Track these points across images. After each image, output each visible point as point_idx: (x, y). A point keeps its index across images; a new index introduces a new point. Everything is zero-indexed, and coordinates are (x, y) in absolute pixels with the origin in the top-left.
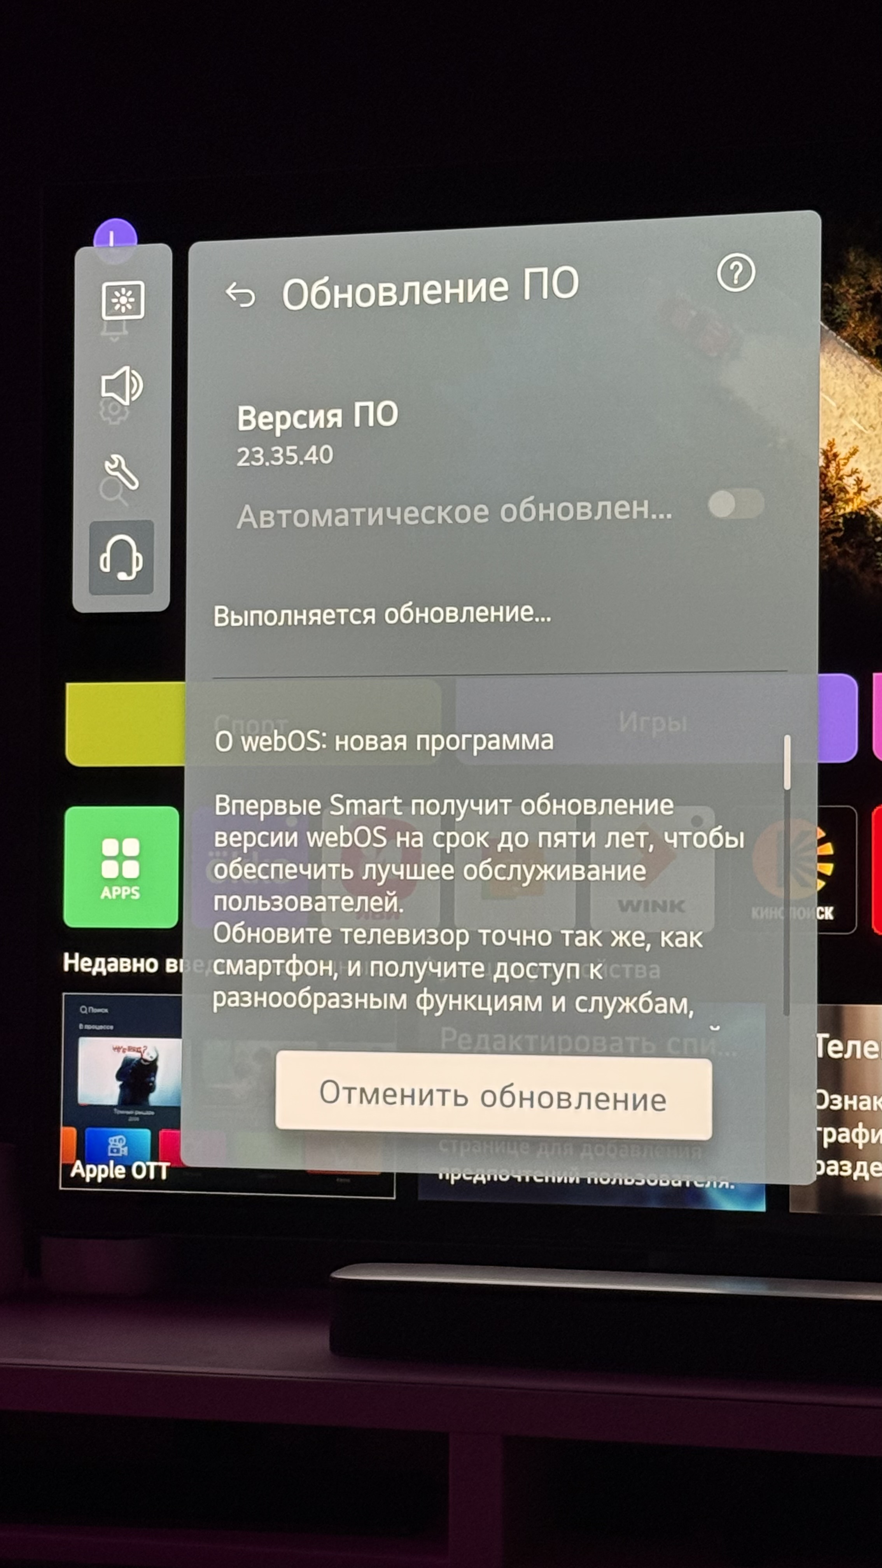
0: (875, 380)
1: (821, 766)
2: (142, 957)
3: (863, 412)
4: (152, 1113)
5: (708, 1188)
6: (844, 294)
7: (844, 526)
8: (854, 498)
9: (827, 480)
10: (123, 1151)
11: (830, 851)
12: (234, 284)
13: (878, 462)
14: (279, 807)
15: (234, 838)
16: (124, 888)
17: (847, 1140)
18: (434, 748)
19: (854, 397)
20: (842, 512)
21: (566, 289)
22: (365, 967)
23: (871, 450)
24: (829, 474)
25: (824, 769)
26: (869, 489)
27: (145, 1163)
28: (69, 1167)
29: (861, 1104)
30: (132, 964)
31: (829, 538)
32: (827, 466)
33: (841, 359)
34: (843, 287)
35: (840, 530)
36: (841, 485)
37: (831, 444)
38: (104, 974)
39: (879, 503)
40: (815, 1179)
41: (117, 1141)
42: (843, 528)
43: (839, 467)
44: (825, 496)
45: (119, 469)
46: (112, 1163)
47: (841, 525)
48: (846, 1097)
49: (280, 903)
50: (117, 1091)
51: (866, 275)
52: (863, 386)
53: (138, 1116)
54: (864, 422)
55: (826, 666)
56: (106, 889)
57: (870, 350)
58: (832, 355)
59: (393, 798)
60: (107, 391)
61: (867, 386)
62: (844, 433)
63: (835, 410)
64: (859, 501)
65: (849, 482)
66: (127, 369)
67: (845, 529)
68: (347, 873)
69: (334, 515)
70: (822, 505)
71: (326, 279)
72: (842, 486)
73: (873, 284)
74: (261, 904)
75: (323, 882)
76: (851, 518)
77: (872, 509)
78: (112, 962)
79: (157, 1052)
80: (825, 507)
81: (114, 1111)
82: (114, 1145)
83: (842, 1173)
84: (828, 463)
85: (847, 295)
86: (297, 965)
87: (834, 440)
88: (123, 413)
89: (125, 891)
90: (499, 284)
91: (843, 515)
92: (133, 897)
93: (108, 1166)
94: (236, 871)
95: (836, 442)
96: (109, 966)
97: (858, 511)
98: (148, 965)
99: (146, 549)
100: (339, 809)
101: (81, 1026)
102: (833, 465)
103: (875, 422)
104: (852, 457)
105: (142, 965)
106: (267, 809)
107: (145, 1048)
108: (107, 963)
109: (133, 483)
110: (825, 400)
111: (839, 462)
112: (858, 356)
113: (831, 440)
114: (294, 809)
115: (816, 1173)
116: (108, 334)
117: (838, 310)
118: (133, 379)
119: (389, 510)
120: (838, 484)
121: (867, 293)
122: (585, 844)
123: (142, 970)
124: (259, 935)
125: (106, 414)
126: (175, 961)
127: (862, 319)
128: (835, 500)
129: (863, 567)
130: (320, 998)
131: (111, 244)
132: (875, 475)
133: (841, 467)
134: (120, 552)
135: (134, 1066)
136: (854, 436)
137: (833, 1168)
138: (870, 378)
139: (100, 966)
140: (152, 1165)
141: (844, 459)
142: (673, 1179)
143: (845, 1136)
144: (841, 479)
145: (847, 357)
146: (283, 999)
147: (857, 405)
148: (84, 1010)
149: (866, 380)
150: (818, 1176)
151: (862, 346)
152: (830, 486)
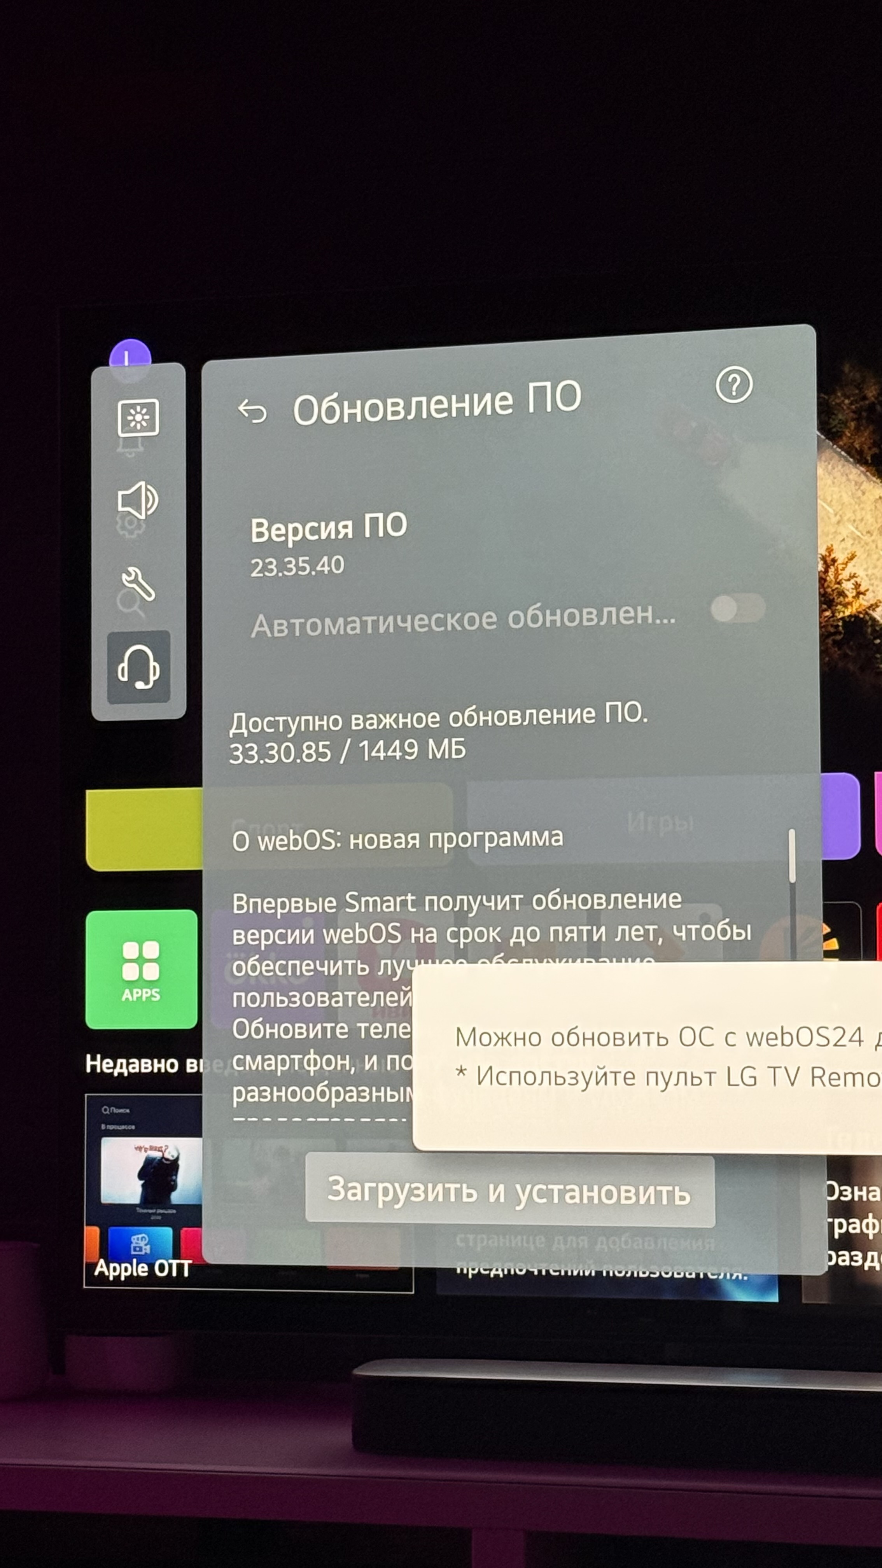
0: (872, 487)
1: (825, 863)
2: (163, 1058)
3: (860, 518)
4: (174, 1211)
5: (721, 1279)
6: (839, 405)
7: (843, 629)
8: (853, 601)
9: (826, 585)
10: (145, 1249)
11: (835, 946)
12: (246, 401)
13: (875, 567)
14: (296, 905)
15: (251, 936)
16: (144, 990)
17: (858, 1231)
18: (446, 845)
19: (851, 504)
20: (841, 615)
21: (568, 402)
22: (382, 1061)
23: (868, 555)
24: (828, 578)
25: (828, 865)
26: (867, 593)
27: (167, 1260)
28: (93, 1266)
29: (871, 1195)
30: (152, 1065)
31: (830, 641)
32: (826, 571)
33: (837, 466)
34: (839, 398)
35: (840, 633)
36: (840, 589)
37: (830, 550)
38: (126, 1074)
39: (877, 606)
40: (826, 1269)
41: (140, 1239)
42: (843, 631)
43: (838, 572)
44: (825, 600)
45: (135, 581)
46: (135, 1261)
47: (841, 628)
48: (856, 1188)
49: (297, 999)
50: (139, 1190)
51: (861, 386)
52: (859, 493)
53: (160, 1214)
54: (860, 528)
55: (828, 766)
56: (127, 991)
57: (865, 458)
58: (829, 463)
59: (407, 895)
60: (123, 506)
61: (864, 493)
62: (842, 539)
63: (832, 516)
64: (858, 605)
65: (848, 586)
66: (143, 483)
67: (845, 632)
68: (364, 970)
69: (346, 624)
70: (821, 609)
71: (336, 395)
72: (841, 591)
73: (868, 394)
74: (279, 1001)
75: (339, 977)
76: (850, 620)
77: (871, 612)
78: (134, 1063)
79: (178, 1151)
80: (826, 610)
81: (136, 1210)
82: (137, 1243)
83: (853, 1264)
84: (827, 568)
85: (843, 405)
86: (315, 1060)
87: (832, 545)
88: (139, 526)
89: (146, 993)
90: (504, 398)
91: (843, 619)
92: (153, 999)
93: (132, 1265)
94: (254, 968)
95: (834, 547)
96: (131, 1067)
97: (857, 614)
98: (168, 1066)
99: (163, 659)
100: (354, 907)
101: (103, 1127)
102: (832, 570)
103: (872, 528)
104: (850, 562)
105: (162, 1066)
106: (283, 907)
107: (166, 1147)
108: (128, 1064)
109: (150, 595)
110: (823, 507)
111: (837, 567)
112: (854, 464)
113: (830, 546)
114: (310, 906)
115: (827, 1263)
116: (123, 451)
117: (834, 420)
118: (149, 493)
119: (399, 618)
120: (837, 588)
121: (862, 403)
122: (595, 938)
123: (163, 1070)
124: (277, 1031)
125: (123, 528)
126: (195, 1061)
127: (857, 429)
128: (834, 604)
129: (862, 669)
130: (338, 1092)
131: (126, 363)
132: (873, 579)
133: (840, 572)
134: (139, 661)
135: (156, 1165)
136: (851, 542)
137: (844, 1259)
138: (866, 485)
139: (121, 1067)
140: (175, 1262)
141: (843, 564)
142: (686, 1271)
143: (855, 1227)
144: (839, 583)
145: (843, 466)
146: (301, 1094)
147: (854, 512)
148: (106, 1110)
149: (862, 488)
150: (830, 1267)
151: (858, 454)
152: (829, 590)
